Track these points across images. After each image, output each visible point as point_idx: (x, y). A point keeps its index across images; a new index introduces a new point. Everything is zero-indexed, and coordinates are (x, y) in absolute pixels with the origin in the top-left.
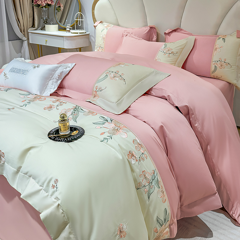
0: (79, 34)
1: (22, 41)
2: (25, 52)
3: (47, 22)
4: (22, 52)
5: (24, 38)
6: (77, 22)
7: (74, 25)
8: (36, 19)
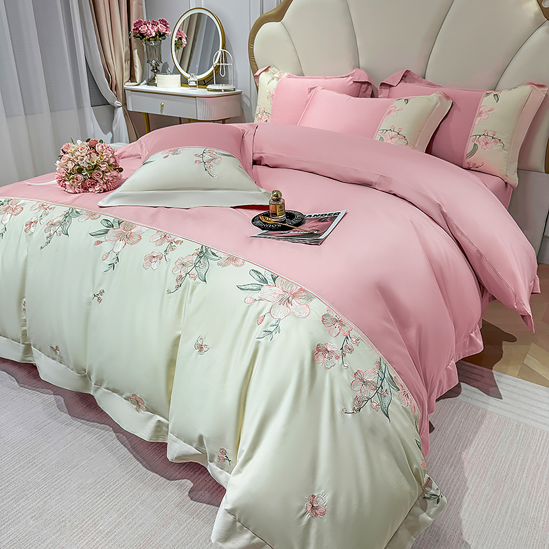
0: (223, 93)
1: (113, 109)
2: (118, 130)
3: (156, 70)
4: (114, 129)
5: (118, 103)
6: (217, 68)
7: (212, 74)
8: (137, 65)
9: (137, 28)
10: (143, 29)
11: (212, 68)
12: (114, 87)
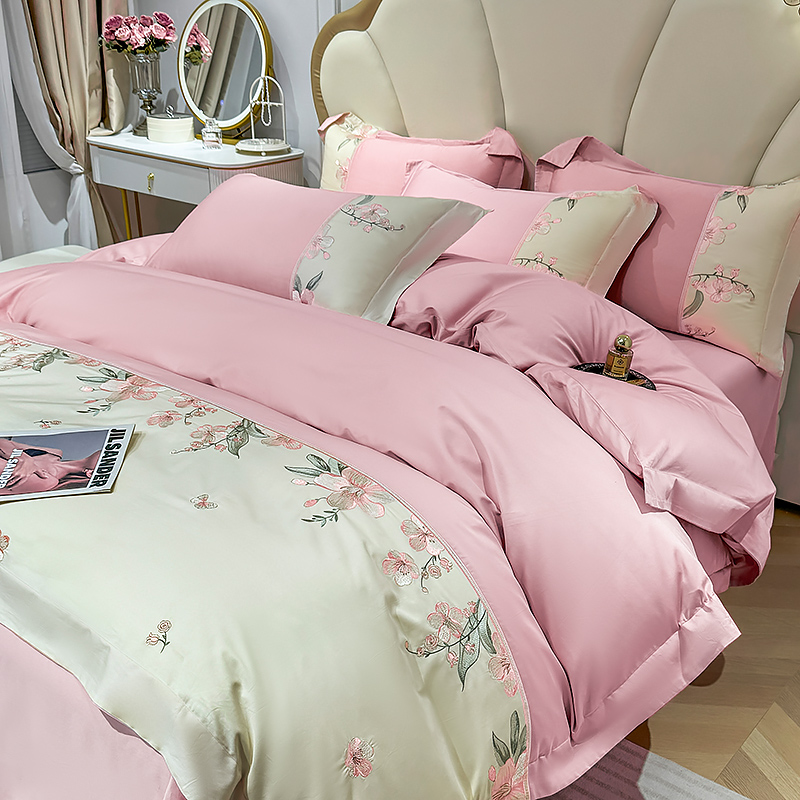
1: (69, 177)
2: (77, 216)
3: (153, 107)
4: (69, 215)
5: (76, 167)
6: (257, 110)
7: (247, 120)
8: (114, 99)
9: (113, 32)
10: (122, 33)
11: (248, 110)
12: (66, 139)
